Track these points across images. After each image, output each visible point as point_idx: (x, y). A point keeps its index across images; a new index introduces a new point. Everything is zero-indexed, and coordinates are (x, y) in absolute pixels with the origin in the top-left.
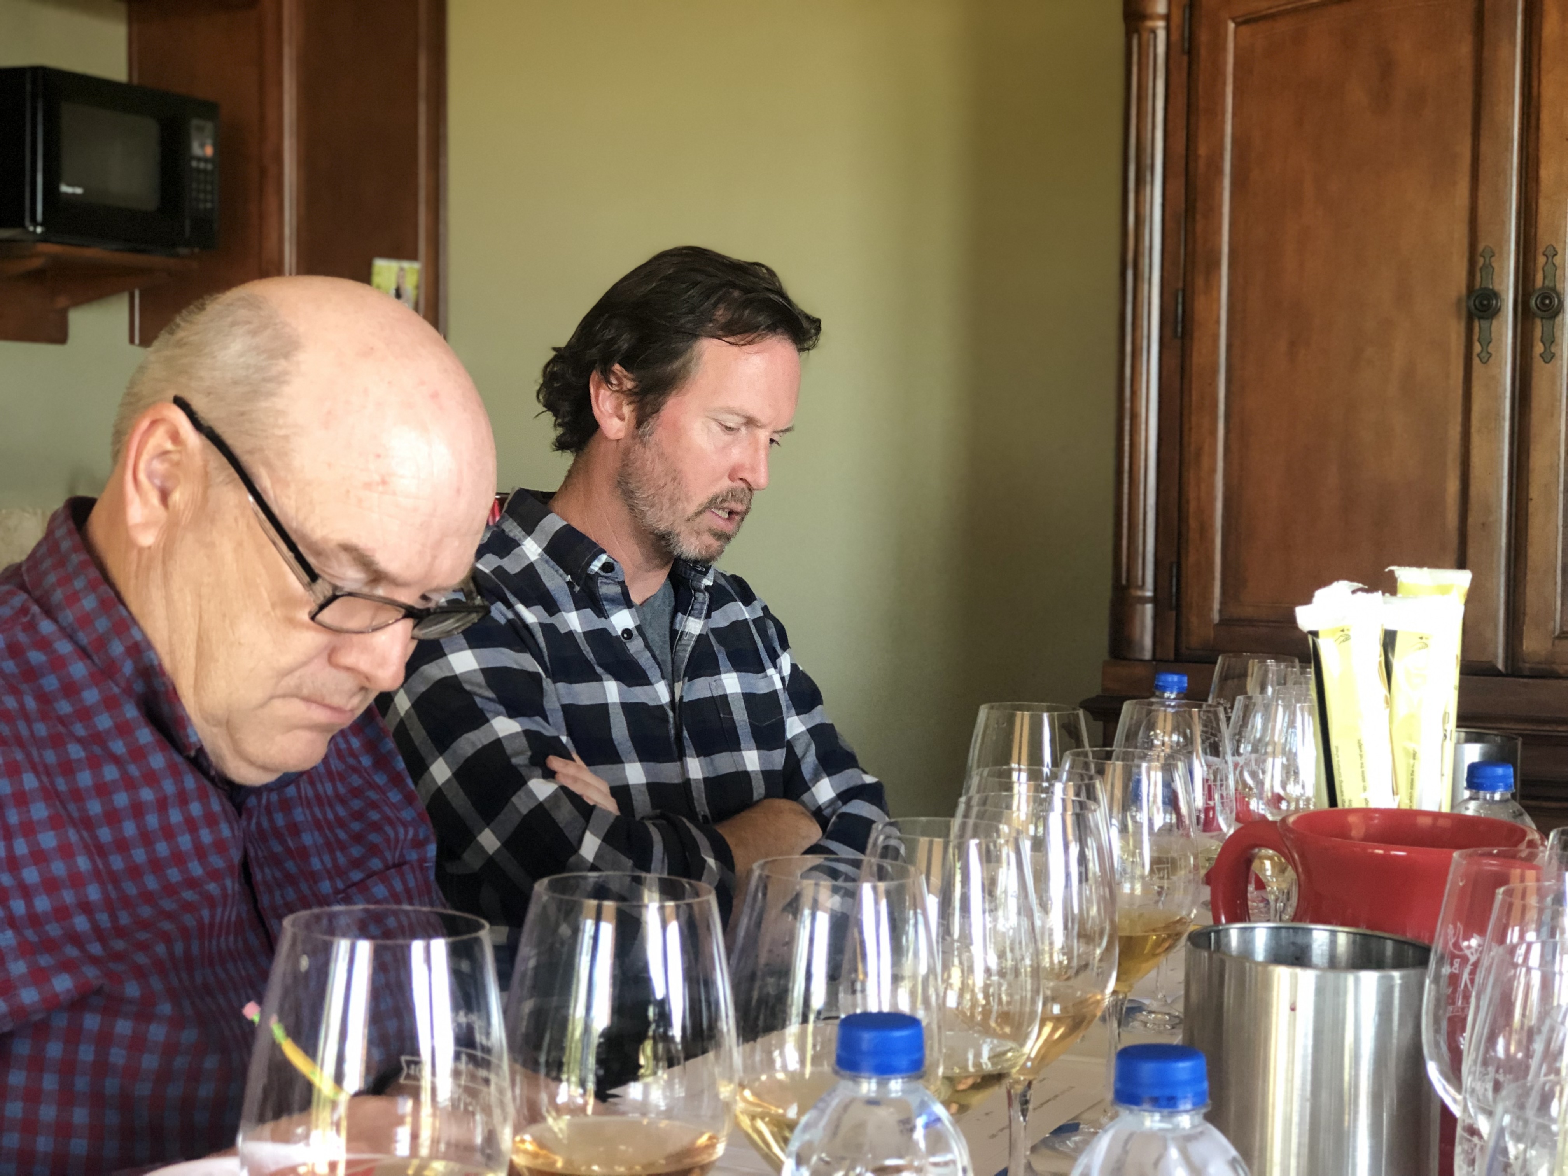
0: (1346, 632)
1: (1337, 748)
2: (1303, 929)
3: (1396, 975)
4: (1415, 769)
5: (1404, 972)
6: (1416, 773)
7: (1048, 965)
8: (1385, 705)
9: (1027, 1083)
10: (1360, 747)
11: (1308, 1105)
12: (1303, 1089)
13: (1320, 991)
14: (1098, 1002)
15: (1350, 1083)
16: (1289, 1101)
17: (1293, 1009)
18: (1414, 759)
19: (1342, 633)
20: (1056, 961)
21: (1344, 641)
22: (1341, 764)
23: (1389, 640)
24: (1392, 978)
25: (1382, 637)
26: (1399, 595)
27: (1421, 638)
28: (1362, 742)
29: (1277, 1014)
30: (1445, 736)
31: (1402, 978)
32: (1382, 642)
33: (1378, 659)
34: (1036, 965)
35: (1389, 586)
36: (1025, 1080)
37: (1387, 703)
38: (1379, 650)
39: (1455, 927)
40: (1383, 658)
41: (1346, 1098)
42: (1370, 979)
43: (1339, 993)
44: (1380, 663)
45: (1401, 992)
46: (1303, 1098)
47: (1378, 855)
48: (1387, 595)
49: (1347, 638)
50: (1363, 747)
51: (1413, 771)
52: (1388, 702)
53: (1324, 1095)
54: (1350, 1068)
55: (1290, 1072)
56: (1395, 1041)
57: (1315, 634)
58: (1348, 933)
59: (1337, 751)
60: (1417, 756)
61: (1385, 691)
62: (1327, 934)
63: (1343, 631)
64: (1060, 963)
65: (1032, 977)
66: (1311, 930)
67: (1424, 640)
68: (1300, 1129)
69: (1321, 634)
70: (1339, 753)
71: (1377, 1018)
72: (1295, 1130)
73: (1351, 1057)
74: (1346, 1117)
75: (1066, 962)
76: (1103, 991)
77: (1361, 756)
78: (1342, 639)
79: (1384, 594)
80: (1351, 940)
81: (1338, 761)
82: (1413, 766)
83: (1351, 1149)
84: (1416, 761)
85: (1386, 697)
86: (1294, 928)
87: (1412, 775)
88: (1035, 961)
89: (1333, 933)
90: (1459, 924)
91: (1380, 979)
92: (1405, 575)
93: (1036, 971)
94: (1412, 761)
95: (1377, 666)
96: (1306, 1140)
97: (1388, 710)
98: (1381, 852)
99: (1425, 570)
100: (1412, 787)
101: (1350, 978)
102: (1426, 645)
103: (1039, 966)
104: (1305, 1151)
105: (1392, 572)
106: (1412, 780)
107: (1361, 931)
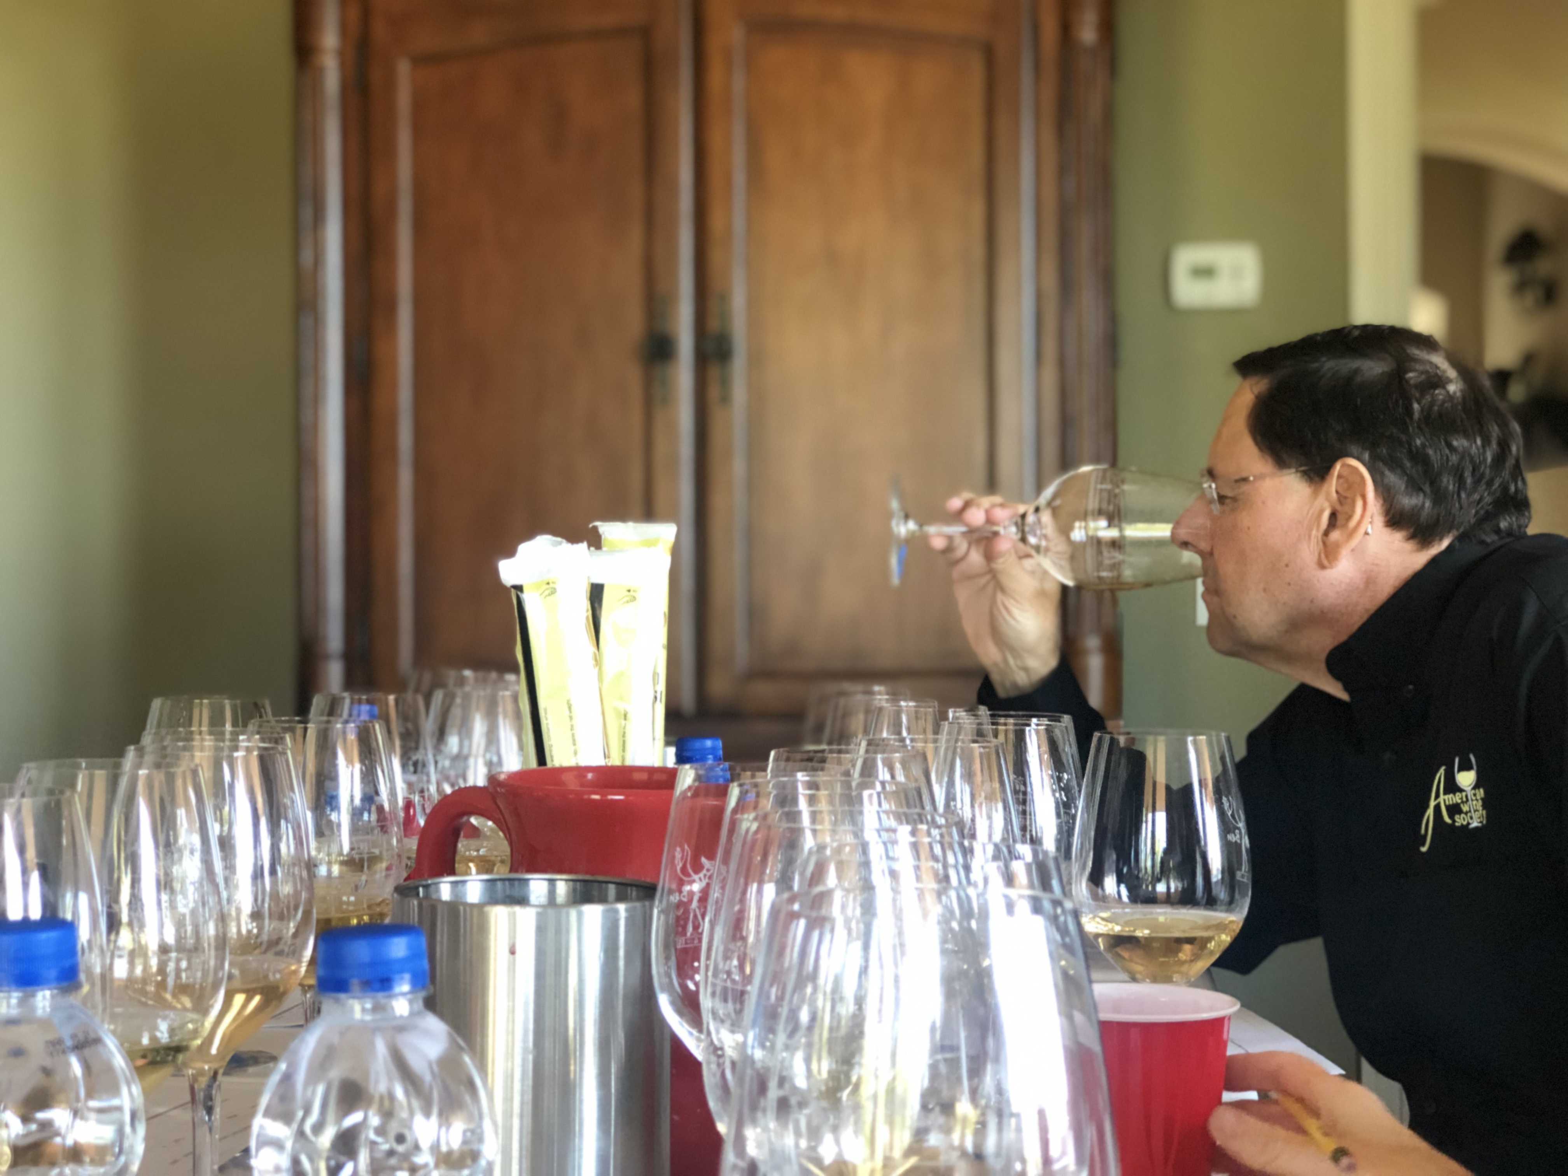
0: (551, 585)
1: (545, 710)
2: (519, 880)
3: (622, 907)
4: (627, 730)
5: (630, 905)
6: (627, 735)
7: (235, 936)
8: (593, 662)
9: (212, 1073)
10: (570, 708)
11: (531, 1057)
12: (525, 1041)
13: (541, 930)
14: (295, 972)
15: (575, 1030)
16: (510, 1055)
17: (513, 952)
18: (625, 719)
19: (547, 586)
20: (244, 931)
21: (549, 595)
22: (550, 726)
23: (596, 593)
24: (616, 911)
25: (589, 589)
26: (604, 549)
27: (629, 591)
28: (571, 702)
29: (495, 959)
30: (656, 698)
31: (627, 910)
32: (589, 595)
33: (585, 615)
34: (221, 935)
35: (595, 541)
36: (210, 1068)
37: (596, 660)
38: (585, 604)
39: (683, 850)
40: (590, 613)
41: (571, 1047)
42: (593, 913)
43: (561, 931)
44: (587, 618)
45: (627, 926)
46: (525, 1050)
47: (594, 800)
48: (592, 549)
49: (553, 592)
50: (573, 708)
51: (624, 733)
52: (598, 661)
53: (548, 1045)
54: (575, 1014)
55: (511, 1023)
56: (621, 980)
57: (519, 588)
58: (566, 880)
59: (546, 713)
60: (628, 716)
61: (593, 649)
62: (545, 884)
63: (548, 584)
64: (249, 932)
65: (217, 948)
66: (528, 880)
67: (632, 593)
68: (523, 1085)
69: (525, 589)
70: (548, 716)
71: (602, 955)
72: (517, 1086)
73: (575, 1001)
74: (572, 1068)
75: (255, 931)
76: (299, 961)
77: (571, 718)
78: (547, 592)
79: (589, 546)
80: (571, 887)
81: (547, 724)
82: (624, 728)
83: (577, 1103)
84: (627, 722)
85: (595, 654)
86: (509, 880)
87: (624, 736)
88: (221, 930)
89: (552, 882)
90: (686, 847)
91: (605, 912)
92: (609, 530)
93: (222, 941)
94: (623, 722)
95: (584, 620)
96: (529, 1097)
97: (597, 669)
98: (597, 797)
99: (631, 525)
100: (624, 751)
101: (573, 913)
102: (634, 599)
103: (225, 934)
104: (529, 1109)
105: (595, 529)
106: (624, 742)
107: (580, 877)
